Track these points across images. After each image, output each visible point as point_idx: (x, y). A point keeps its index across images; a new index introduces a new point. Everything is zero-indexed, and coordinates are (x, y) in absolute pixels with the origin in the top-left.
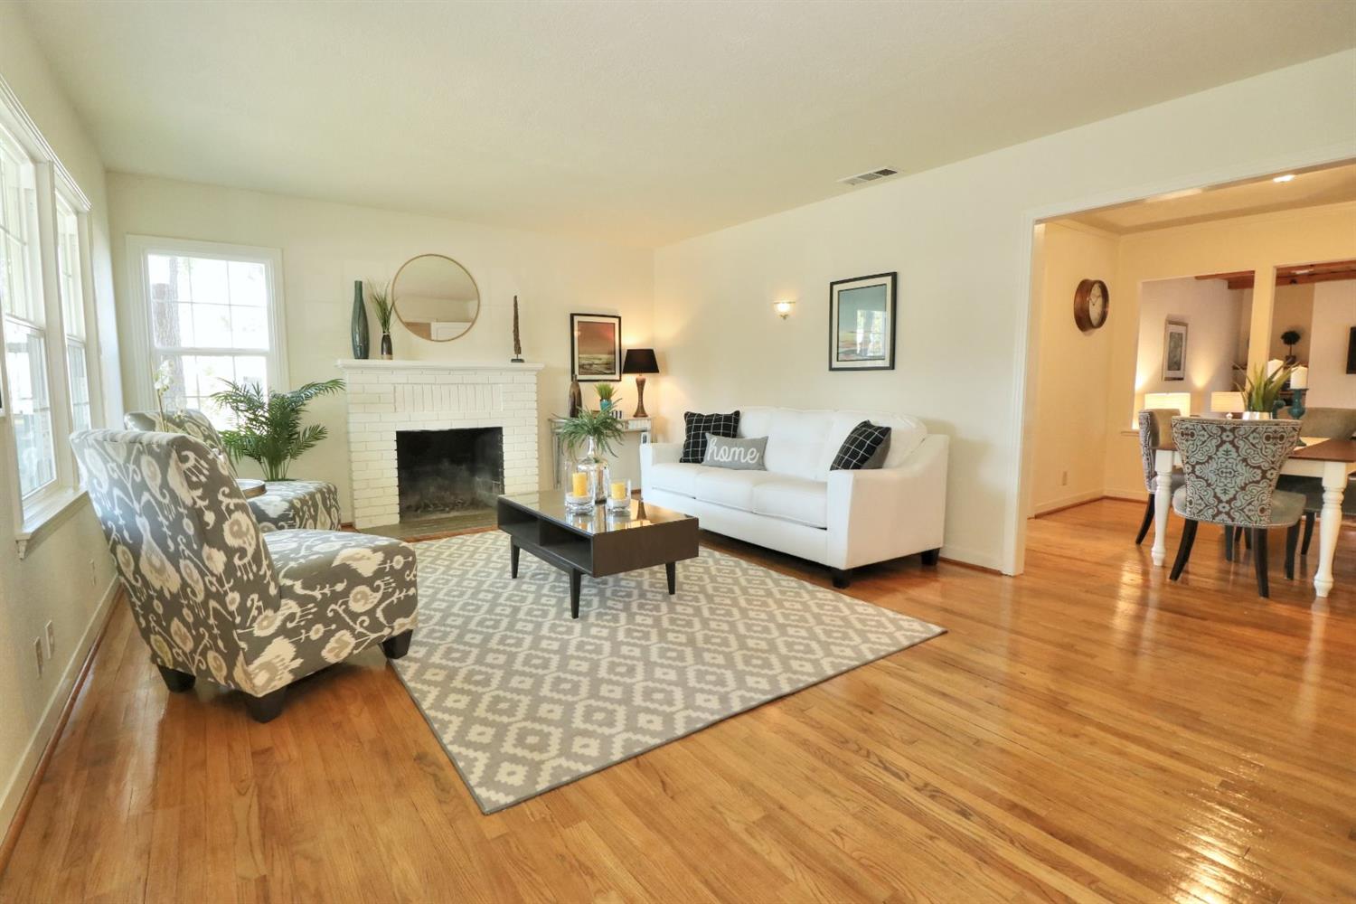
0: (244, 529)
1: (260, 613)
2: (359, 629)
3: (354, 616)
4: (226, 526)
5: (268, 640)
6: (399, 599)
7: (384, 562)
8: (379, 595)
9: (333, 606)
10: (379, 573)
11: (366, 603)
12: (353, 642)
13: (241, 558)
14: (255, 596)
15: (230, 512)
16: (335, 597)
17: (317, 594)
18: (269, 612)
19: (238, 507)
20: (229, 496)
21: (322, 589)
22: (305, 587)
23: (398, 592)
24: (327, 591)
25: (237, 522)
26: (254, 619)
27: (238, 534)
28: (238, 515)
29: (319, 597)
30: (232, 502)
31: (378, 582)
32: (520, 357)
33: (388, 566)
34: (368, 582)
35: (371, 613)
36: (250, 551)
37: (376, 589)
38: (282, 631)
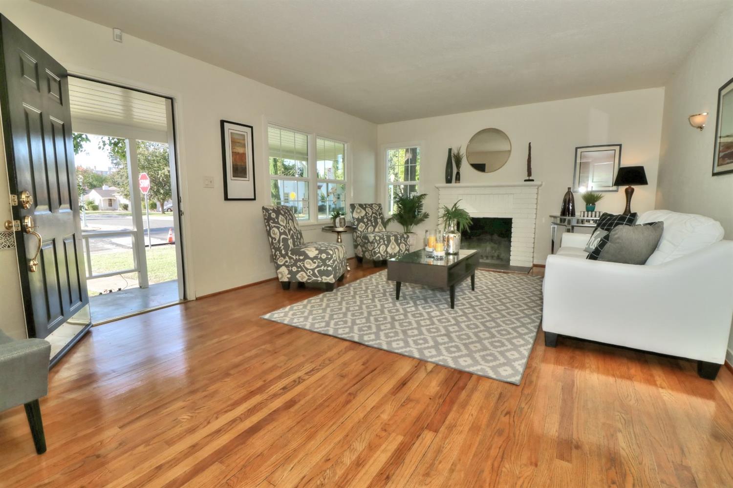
0: (276, 232)
1: (279, 258)
2: (308, 274)
3: (307, 269)
4: (271, 231)
5: (281, 266)
6: (324, 269)
7: (318, 254)
8: (316, 265)
9: (299, 263)
10: (316, 258)
11: (310, 266)
12: (307, 277)
13: (275, 241)
14: (278, 252)
15: (272, 227)
16: (300, 260)
17: (294, 257)
18: (282, 258)
19: (274, 226)
20: (272, 223)
21: (296, 256)
22: (291, 254)
23: (323, 267)
24: (297, 257)
25: (274, 230)
26: (278, 259)
27: (274, 234)
28: (274, 229)
29: (295, 259)
30: (273, 225)
31: (315, 261)
32: (531, 178)
33: (319, 256)
34: (312, 259)
35: (313, 270)
36: (277, 239)
37: (315, 263)
38: (284, 265)
